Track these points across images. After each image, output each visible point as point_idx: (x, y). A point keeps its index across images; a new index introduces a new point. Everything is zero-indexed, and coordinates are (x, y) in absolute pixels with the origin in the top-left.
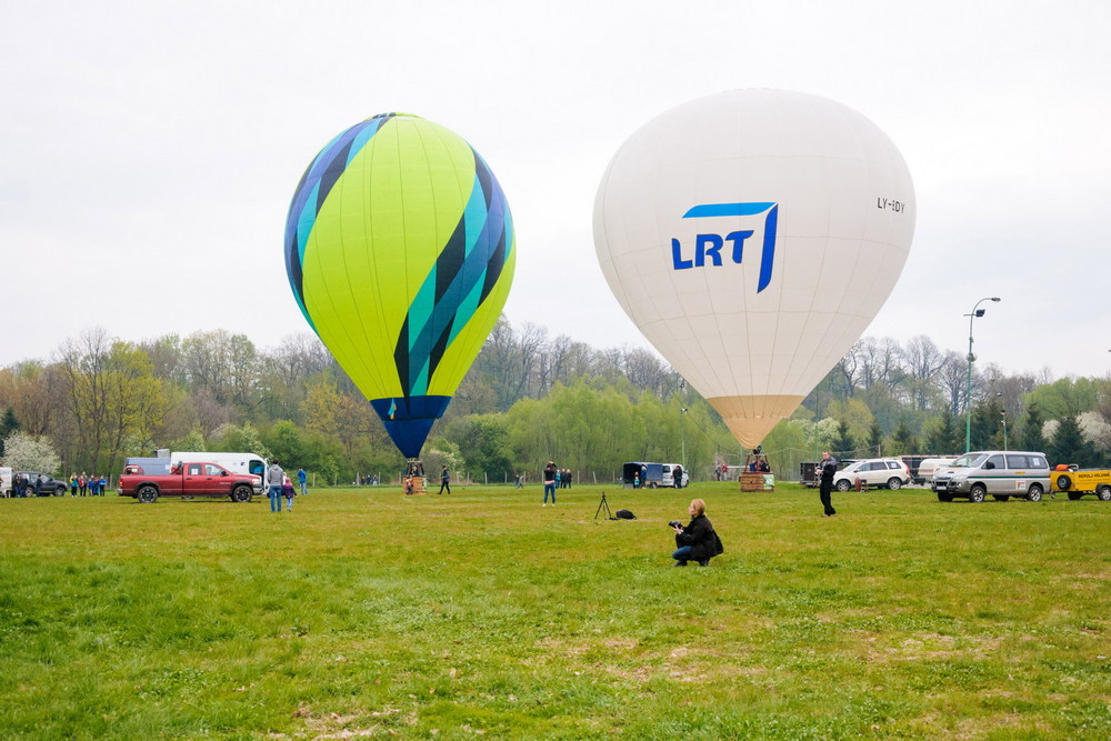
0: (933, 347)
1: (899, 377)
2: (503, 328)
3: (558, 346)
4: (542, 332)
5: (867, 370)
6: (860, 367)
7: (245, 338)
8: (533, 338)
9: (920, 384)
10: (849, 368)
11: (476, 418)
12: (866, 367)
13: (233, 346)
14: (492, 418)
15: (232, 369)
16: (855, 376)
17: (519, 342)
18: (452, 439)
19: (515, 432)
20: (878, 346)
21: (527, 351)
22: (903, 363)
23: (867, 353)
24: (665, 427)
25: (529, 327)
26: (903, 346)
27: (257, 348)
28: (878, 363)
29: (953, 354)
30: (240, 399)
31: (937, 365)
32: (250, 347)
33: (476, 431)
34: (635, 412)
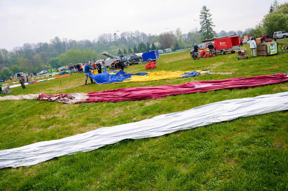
0: (139, 32)
1: (134, 38)
2: (58, 40)
3: (70, 41)
4: (66, 39)
5: (128, 38)
6: (127, 37)
7: (5, 49)
8: (65, 41)
9: (137, 39)
10: (125, 37)
11: (53, 59)
12: (128, 37)
13: (3, 51)
14: (57, 58)
15: (4, 56)
16: (126, 39)
17: (62, 42)
18: (49, 63)
19: (60, 60)
20: (129, 33)
21: (64, 43)
22: (134, 35)
23: (128, 34)
24: (88, 55)
25: (64, 39)
26: (134, 32)
27: (8, 51)
28: (130, 36)
29: (142, 33)
30: (7, 62)
31: (140, 35)
32: (6, 51)
33: (53, 61)
34: (82, 53)
